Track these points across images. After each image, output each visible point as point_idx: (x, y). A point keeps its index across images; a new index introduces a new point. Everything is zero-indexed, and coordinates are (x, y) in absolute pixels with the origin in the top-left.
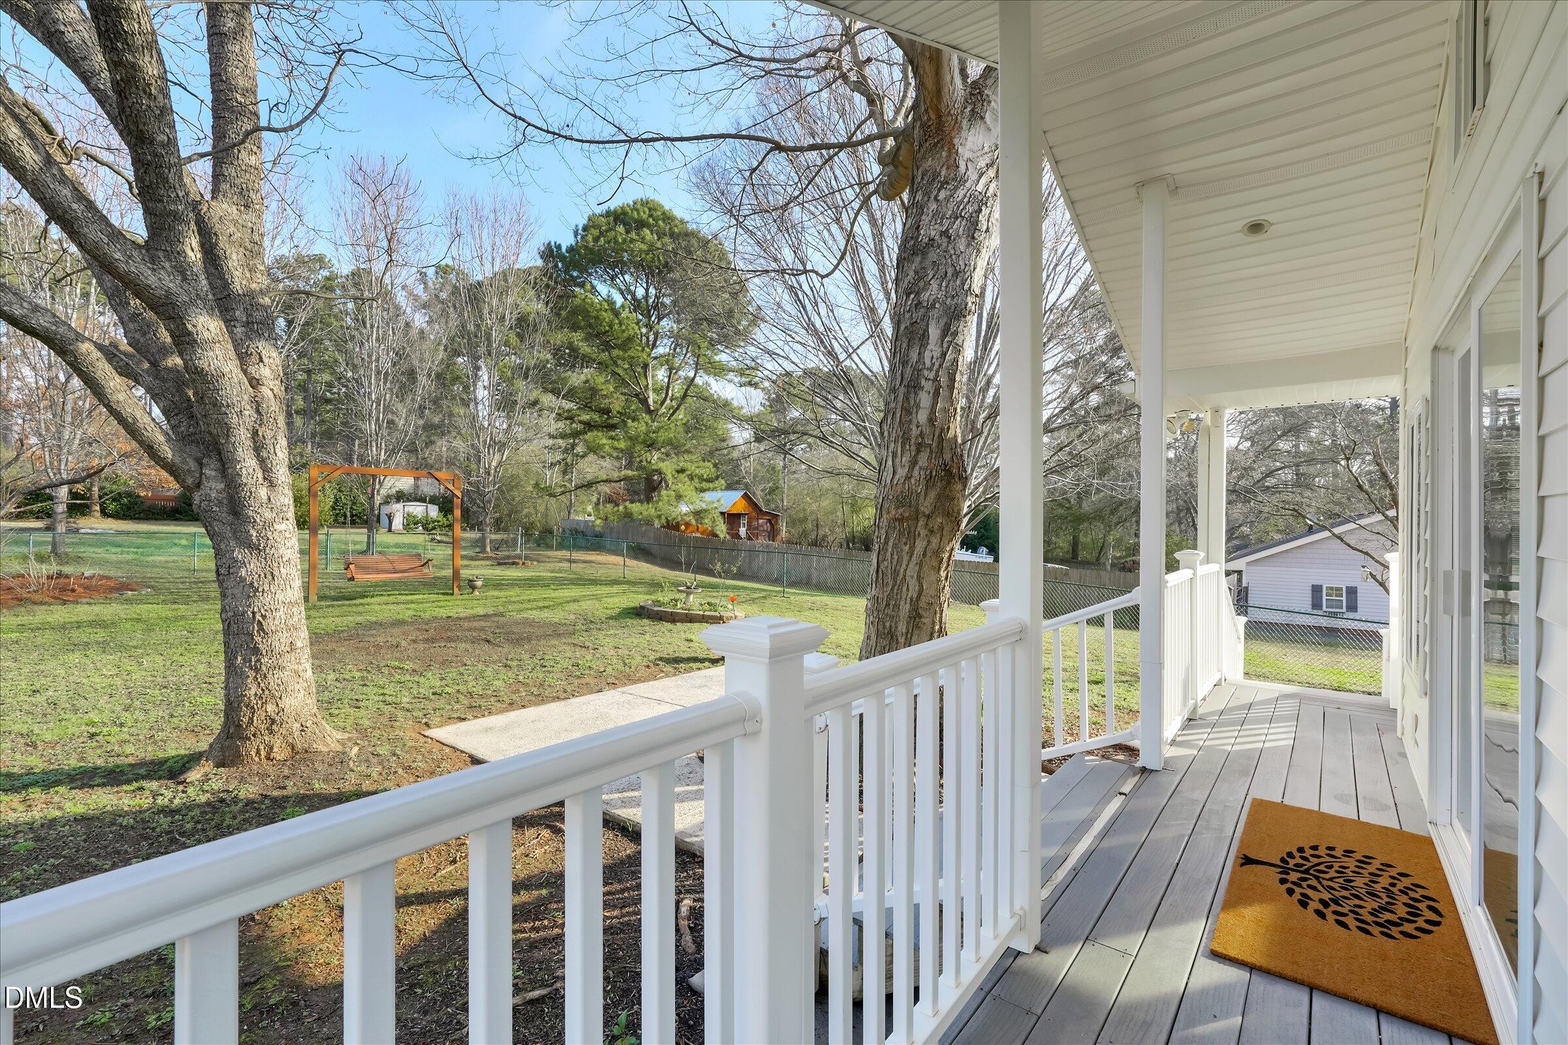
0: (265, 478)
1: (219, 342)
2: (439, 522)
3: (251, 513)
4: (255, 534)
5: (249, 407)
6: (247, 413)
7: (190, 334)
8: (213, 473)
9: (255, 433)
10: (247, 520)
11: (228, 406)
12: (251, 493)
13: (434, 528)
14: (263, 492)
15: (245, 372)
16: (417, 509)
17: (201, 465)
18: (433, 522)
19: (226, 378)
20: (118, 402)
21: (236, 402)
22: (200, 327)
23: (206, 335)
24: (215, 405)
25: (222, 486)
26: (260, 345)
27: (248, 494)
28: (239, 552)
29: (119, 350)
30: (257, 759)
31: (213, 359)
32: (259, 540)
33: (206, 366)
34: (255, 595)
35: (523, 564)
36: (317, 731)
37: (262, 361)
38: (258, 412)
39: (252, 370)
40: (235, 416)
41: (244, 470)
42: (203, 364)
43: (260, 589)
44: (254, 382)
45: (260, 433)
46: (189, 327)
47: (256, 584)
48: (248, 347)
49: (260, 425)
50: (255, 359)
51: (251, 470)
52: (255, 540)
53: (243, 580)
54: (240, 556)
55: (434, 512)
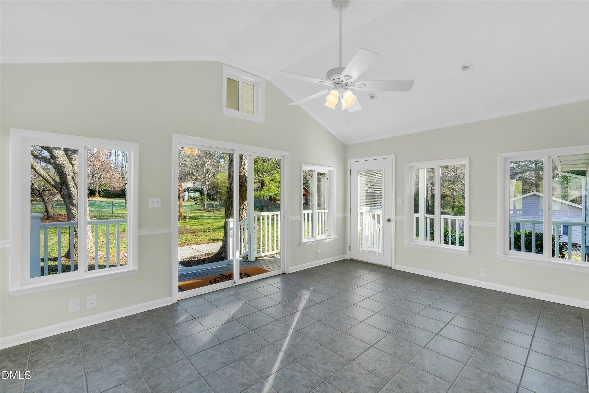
0: (76, 189)
1: (62, 157)
2: (199, 198)
3: (73, 197)
4: (74, 202)
5: (71, 172)
6: (70, 173)
7: (54, 155)
8: (65, 188)
9: (73, 178)
10: (73, 199)
11: (65, 172)
12: (73, 192)
13: (197, 200)
14: (76, 192)
15: (71, 163)
16: (192, 194)
17: (62, 186)
18: (197, 198)
19: (64, 165)
20: (39, 172)
21: (67, 171)
22: (56, 154)
23: (58, 155)
24: (62, 172)
25: (67, 191)
26: (75, 156)
27: (72, 192)
28: (71, 206)
29: (47, 158)
30: (75, 257)
31: (60, 161)
32: (76, 204)
33: (59, 163)
34: (75, 217)
35: (214, 212)
36: (91, 251)
37: (75, 160)
38: (73, 173)
39: (73, 162)
40: (67, 174)
41: (71, 187)
42: (58, 162)
43: (76, 216)
44: (73, 165)
45: (74, 178)
46: (54, 154)
47: (75, 214)
48: (72, 157)
49: (74, 176)
50: (74, 159)
51: (73, 187)
52: (75, 204)
53: (72, 213)
54: (71, 208)
55: (198, 194)
